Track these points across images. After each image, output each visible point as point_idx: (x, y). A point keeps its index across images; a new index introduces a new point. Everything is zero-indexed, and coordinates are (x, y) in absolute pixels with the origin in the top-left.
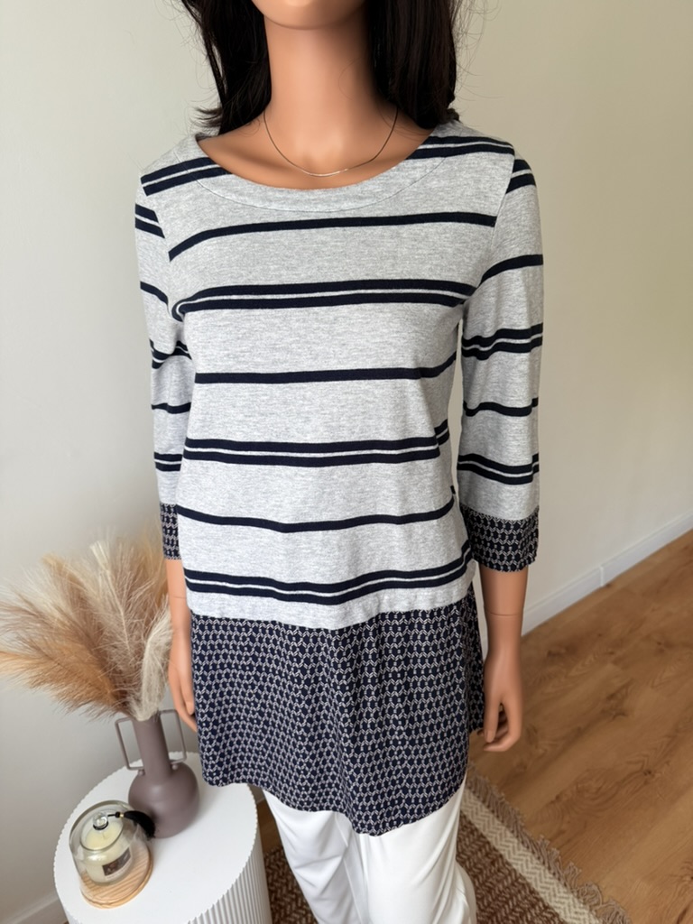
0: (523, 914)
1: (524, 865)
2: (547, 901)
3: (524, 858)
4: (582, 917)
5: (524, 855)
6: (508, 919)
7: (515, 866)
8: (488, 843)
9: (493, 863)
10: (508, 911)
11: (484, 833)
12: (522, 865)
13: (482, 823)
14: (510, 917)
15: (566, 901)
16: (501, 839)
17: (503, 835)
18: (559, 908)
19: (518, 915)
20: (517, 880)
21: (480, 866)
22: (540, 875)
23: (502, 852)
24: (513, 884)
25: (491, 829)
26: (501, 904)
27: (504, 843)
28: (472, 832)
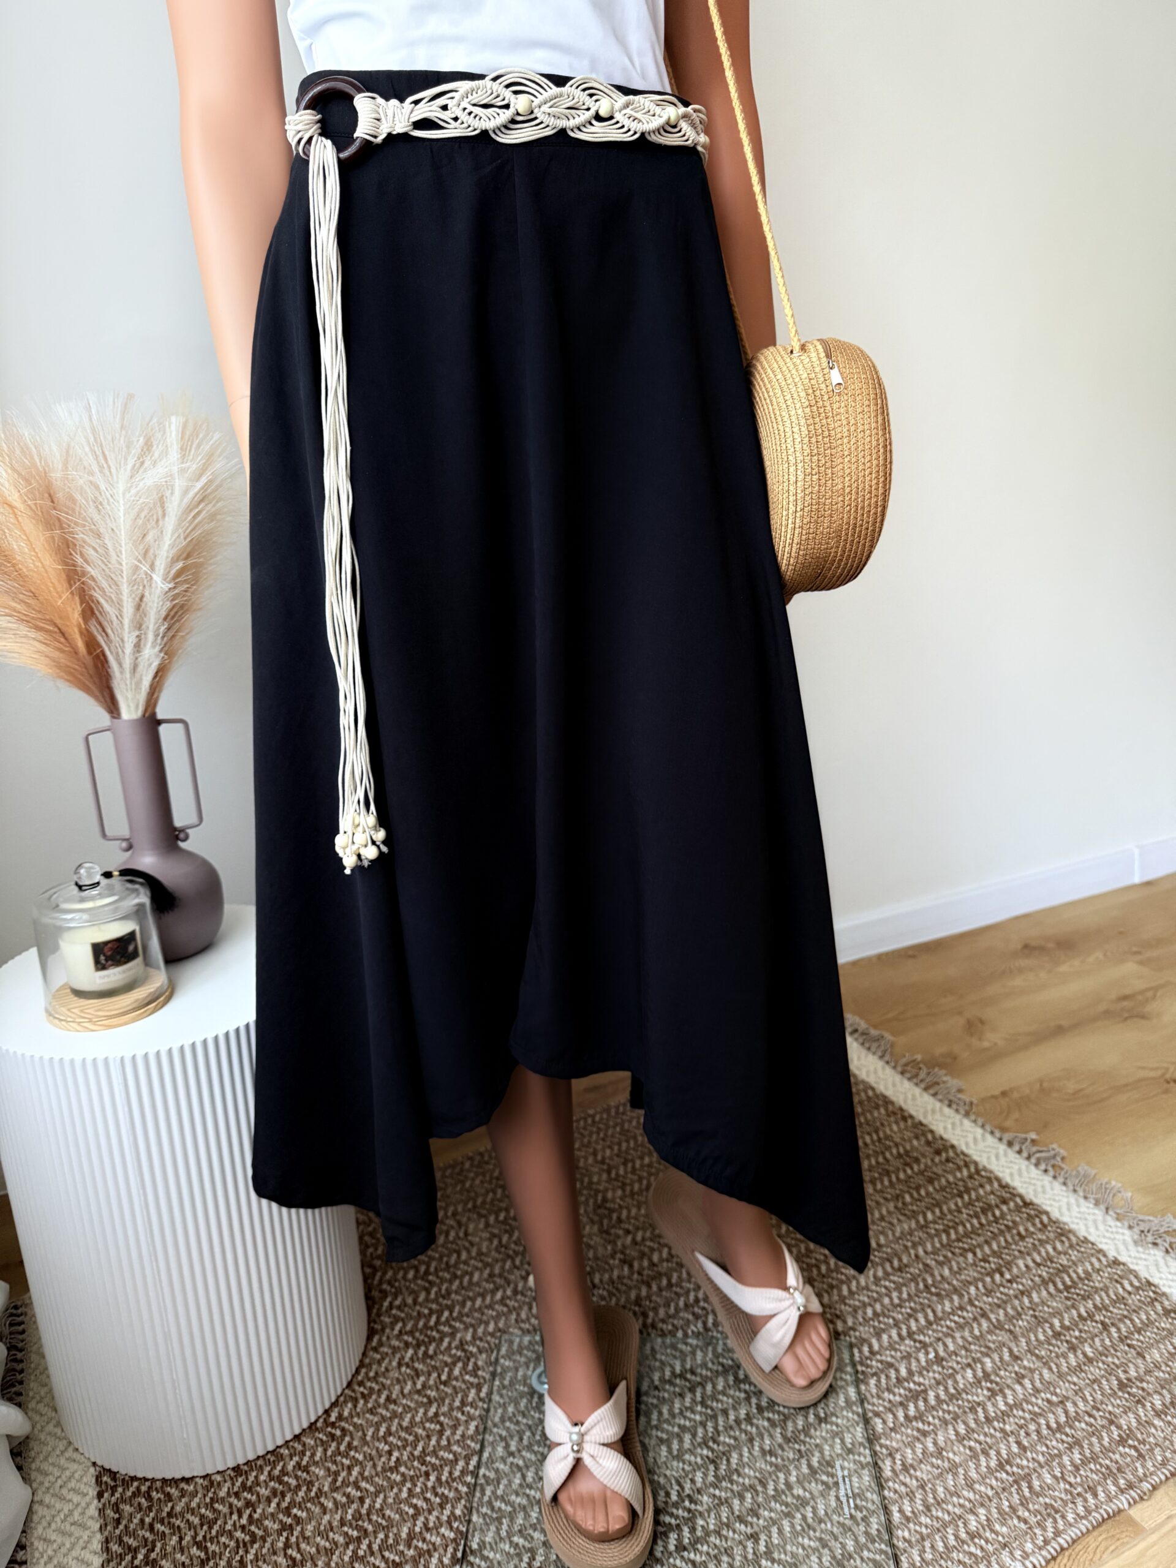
0: (987, 1209)
1: (993, 1159)
2: (1030, 1196)
3: (994, 1151)
4: (1091, 1218)
5: (993, 1148)
6: (960, 1212)
7: (976, 1158)
8: (932, 1132)
9: (938, 1152)
10: (960, 1204)
11: (924, 1121)
12: (989, 1158)
13: (921, 1110)
14: (964, 1210)
15: (1065, 1200)
16: (953, 1128)
17: (957, 1125)
18: (1051, 1205)
19: (978, 1210)
20: (978, 1172)
21: (915, 1154)
22: (1020, 1170)
23: (955, 1142)
24: (971, 1177)
25: (937, 1118)
26: (949, 1196)
27: (957, 1132)
28: (905, 1118)
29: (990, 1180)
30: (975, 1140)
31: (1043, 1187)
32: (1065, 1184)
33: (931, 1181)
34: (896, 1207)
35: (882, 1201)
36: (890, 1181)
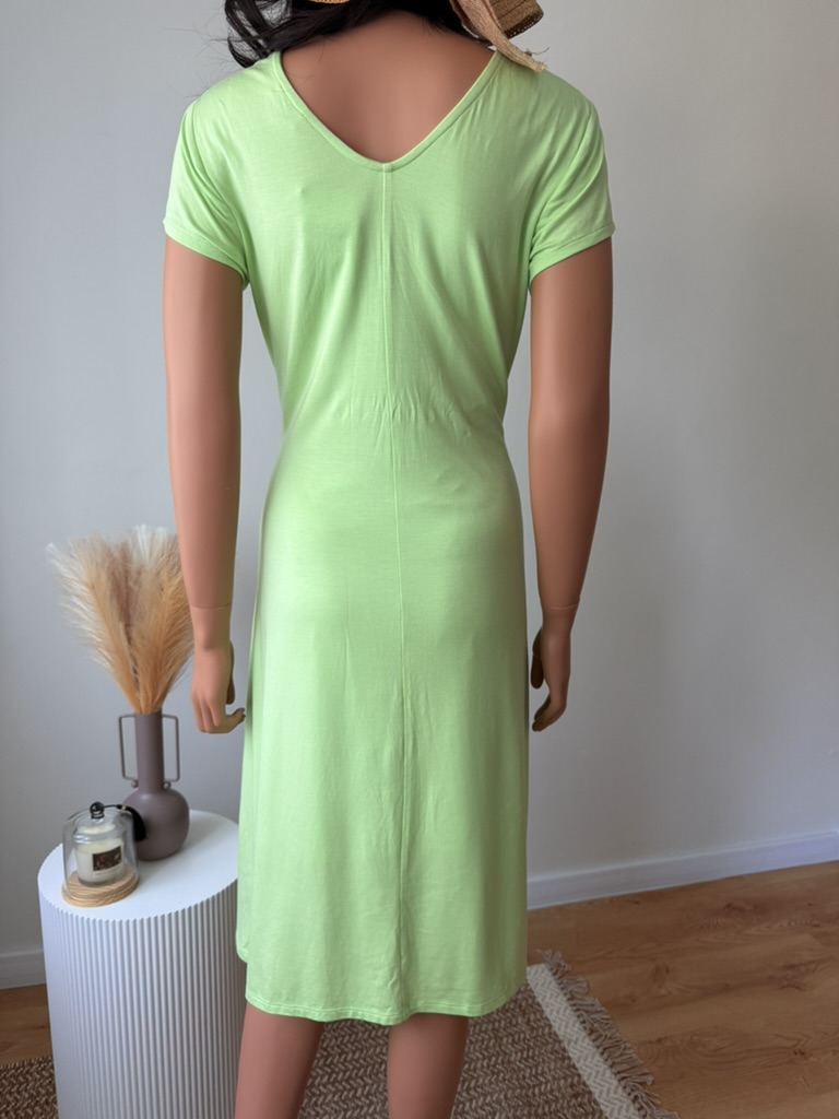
1: (616, 1111)
3: (619, 1104)
5: (620, 1101)
7: (602, 1107)
8: (579, 1076)
9: (576, 1096)
11: (577, 1065)
13: (578, 1053)
17: (600, 1074)
25: (587, 1063)
27: (597, 1080)
28: (563, 1059)
30: (609, 1090)
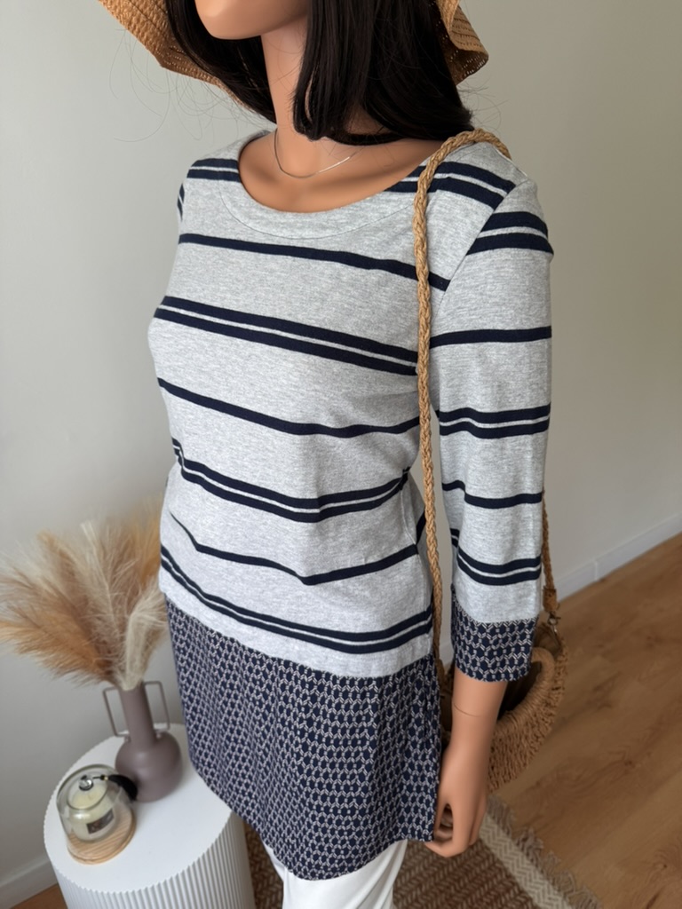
0: (497, 897)
2: (522, 885)
3: (504, 844)
4: (555, 903)
5: (504, 841)
10: (483, 893)
29: (500, 870)
30: (494, 834)
31: (530, 876)
32: (542, 872)
33: (467, 873)
34: (447, 900)
35: (437, 892)
36: (444, 875)
